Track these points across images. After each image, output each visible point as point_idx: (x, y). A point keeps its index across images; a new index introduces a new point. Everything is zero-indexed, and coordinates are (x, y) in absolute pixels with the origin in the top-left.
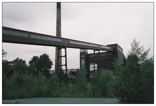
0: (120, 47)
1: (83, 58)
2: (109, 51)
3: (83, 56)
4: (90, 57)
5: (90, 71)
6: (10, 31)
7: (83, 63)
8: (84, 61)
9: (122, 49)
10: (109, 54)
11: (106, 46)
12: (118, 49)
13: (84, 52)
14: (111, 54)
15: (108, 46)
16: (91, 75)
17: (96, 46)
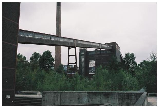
0: (118, 46)
1: (82, 55)
2: (107, 50)
3: (83, 54)
4: (90, 55)
5: (89, 67)
6: (37, 35)
7: (83, 59)
8: (83, 58)
9: (119, 48)
10: (108, 52)
11: (105, 44)
12: (116, 47)
13: (84, 49)
14: (109, 52)
15: (107, 44)
16: (90, 71)
17: (98, 45)
